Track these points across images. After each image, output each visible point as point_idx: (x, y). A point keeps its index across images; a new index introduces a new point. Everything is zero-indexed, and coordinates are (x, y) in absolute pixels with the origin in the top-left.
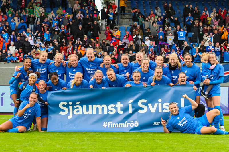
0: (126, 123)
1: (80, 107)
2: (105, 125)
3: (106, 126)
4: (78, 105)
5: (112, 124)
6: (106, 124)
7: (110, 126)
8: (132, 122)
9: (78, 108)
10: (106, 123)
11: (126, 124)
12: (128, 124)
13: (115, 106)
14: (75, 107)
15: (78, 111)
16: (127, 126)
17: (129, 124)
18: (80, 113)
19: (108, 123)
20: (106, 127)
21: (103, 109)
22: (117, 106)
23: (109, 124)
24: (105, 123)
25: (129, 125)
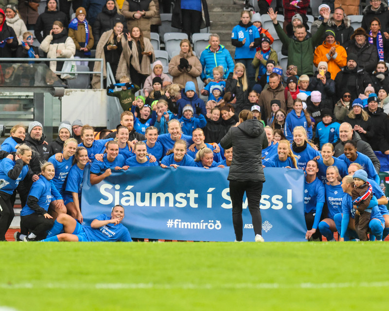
0: (203, 222)
1: (131, 194)
2: (170, 223)
3: (171, 225)
4: (130, 190)
5: (180, 223)
6: (172, 222)
7: (178, 225)
8: (211, 222)
9: (128, 196)
10: (172, 220)
11: (201, 224)
12: (205, 224)
13: (187, 196)
14: (124, 194)
15: (127, 201)
16: (204, 228)
17: (207, 224)
18: (132, 203)
19: (174, 221)
20: (171, 227)
21: (167, 199)
22: (188, 195)
23: (176, 223)
24: (169, 220)
25: (206, 226)
